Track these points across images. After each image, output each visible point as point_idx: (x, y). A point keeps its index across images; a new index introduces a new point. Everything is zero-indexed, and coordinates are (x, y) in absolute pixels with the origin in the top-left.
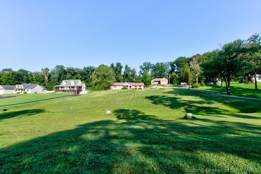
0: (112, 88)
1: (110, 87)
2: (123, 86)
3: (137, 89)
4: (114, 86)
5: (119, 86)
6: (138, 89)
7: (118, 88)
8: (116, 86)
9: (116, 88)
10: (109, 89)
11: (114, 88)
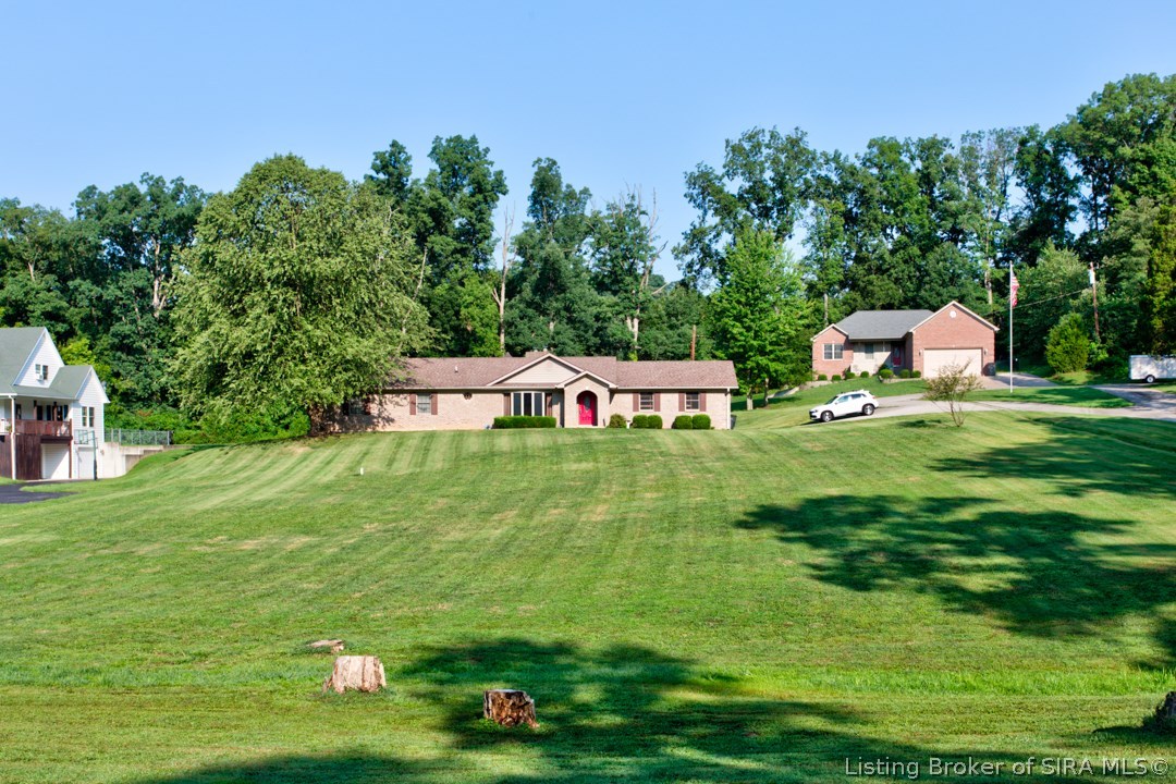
0: (389, 420)
1: (374, 409)
2: (506, 393)
3: (655, 423)
4: (418, 399)
5: (468, 393)
6: (667, 423)
7: (457, 419)
8: (439, 395)
9: (434, 412)
10: (361, 427)
11: (413, 412)
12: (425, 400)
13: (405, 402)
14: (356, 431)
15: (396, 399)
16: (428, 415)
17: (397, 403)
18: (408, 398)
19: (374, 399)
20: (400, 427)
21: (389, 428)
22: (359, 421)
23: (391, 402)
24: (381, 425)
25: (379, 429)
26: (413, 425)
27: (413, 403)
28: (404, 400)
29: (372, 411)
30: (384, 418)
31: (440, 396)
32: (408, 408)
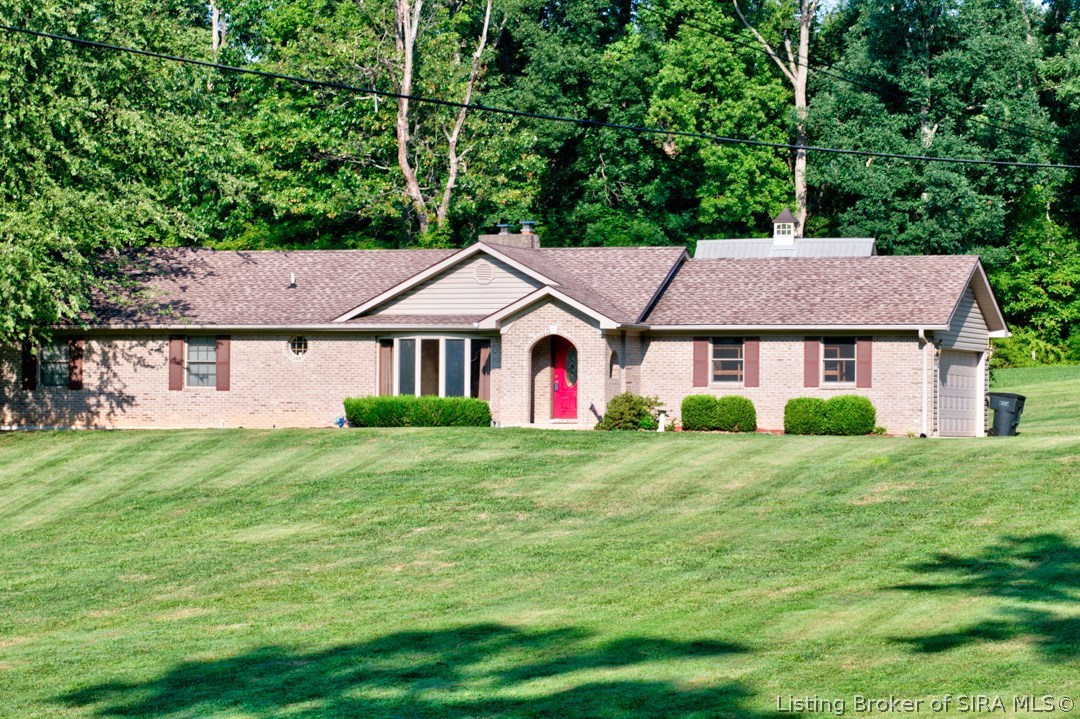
7: (274, 402)
8: (234, 344)
9: (223, 384)
10: (60, 416)
11: (175, 384)
12: (204, 353)
13: (157, 359)
14: (48, 427)
15: (139, 351)
16: (209, 390)
17: (141, 362)
18: (166, 349)
19: (91, 351)
20: (147, 418)
21: (123, 421)
22: (58, 404)
23: (128, 358)
24: (104, 411)
25: (101, 421)
26: (175, 416)
27: (176, 362)
28: (157, 354)
29: (86, 380)
30: (110, 395)
31: (237, 346)
32: (164, 372)
